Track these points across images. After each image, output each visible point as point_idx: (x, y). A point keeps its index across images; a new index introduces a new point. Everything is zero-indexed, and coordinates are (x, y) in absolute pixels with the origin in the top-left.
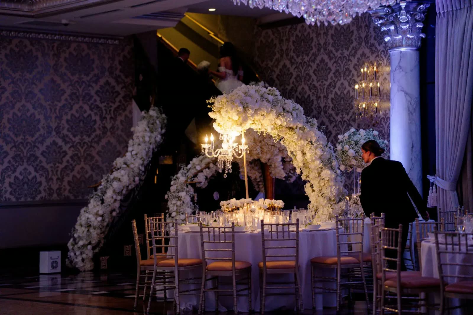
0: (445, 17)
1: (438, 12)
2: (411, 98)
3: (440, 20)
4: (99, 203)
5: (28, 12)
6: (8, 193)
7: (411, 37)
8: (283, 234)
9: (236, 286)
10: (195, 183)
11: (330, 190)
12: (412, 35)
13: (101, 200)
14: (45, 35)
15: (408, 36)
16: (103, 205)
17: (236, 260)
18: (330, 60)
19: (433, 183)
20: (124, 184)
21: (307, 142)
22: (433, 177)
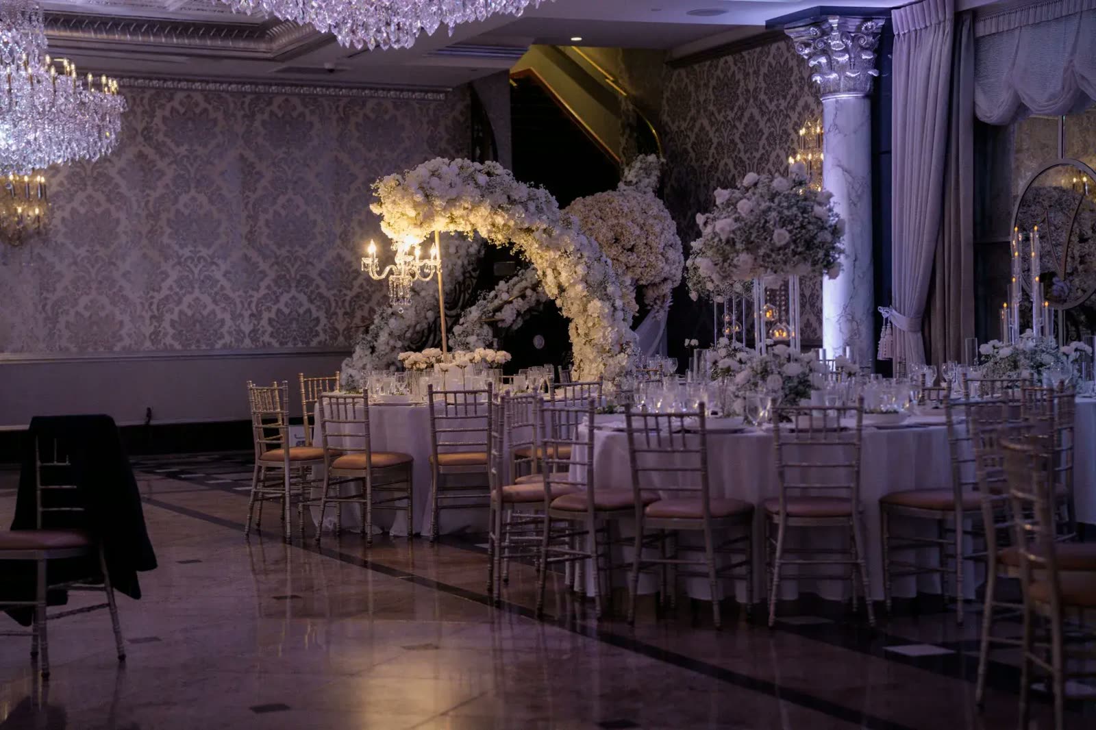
0: (906, 39)
1: (896, 33)
2: (853, 178)
3: (898, 45)
4: (368, 352)
5: (264, 52)
6: (267, 335)
7: (853, 75)
8: (466, 408)
9: (371, 494)
10: (497, 322)
11: (601, 334)
12: (855, 73)
13: (371, 347)
14: (324, 90)
15: (848, 74)
16: (374, 355)
17: (372, 450)
18: (763, 115)
19: (887, 319)
20: (408, 323)
21: (560, 253)
22: (887, 309)
